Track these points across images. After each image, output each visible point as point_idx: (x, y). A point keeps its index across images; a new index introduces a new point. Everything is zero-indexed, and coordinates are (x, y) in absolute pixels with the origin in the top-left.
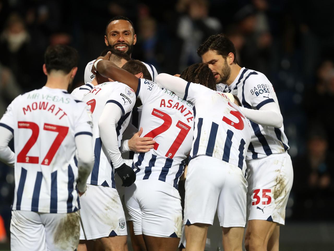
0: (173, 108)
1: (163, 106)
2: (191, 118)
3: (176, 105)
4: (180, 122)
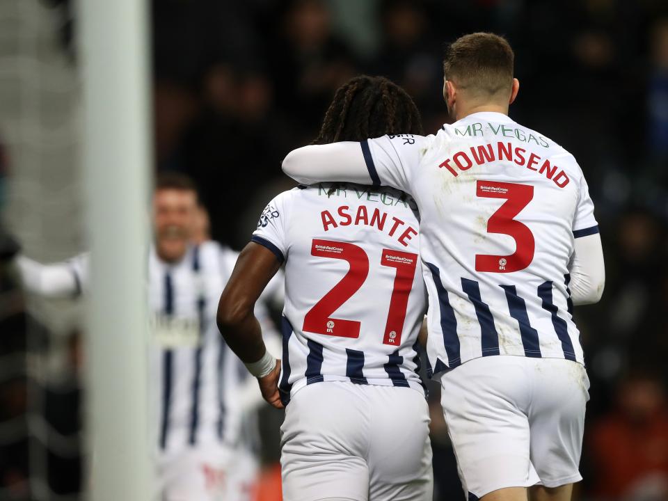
0: (357, 223)
1: (330, 226)
2: (406, 234)
3: (362, 214)
4: (386, 252)
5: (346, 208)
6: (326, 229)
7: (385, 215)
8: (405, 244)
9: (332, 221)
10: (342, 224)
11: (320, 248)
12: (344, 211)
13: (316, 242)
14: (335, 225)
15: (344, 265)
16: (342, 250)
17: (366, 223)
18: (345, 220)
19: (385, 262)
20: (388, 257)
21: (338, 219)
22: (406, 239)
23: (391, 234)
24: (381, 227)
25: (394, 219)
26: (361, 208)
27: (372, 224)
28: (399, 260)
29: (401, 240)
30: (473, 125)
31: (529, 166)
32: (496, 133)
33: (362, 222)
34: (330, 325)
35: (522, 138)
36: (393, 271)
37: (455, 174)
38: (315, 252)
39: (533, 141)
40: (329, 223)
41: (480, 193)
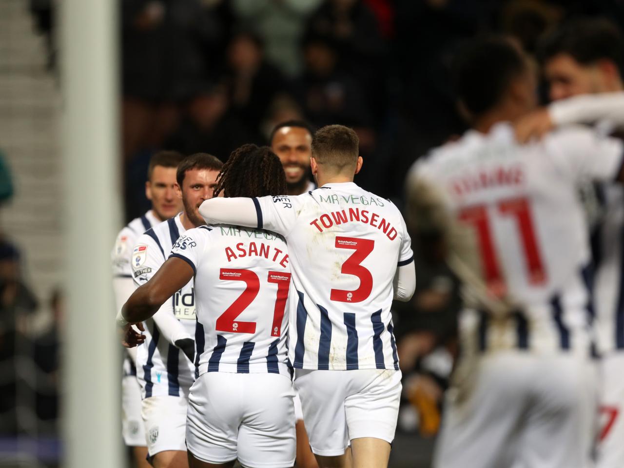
0: (250, 255)
1: (232, 258)
2: (285, 259)
3: (253, 249)
4: (271, 273)
5: (242, 244)
6: (229, 260)
7: (268, 247)
8: (285, 266)
9: (233, 255)
10: (240, 256)
11: (226, 274)
12: (241, 247)
13: (222, 270)
14: (236, 257)
15: (243, 285)
16: (240, 274)
17: (256, 254)
18: (242, 253)
19: (270, 280)
20: (272, 276)
21: (237, 253)
22: (285, 263)
23: (274, 260)
24: (266, 256)
25: (276, 249)
26: (251, 244)
27: (261, 255)
28: (280, 278)
29: (282, 263)
30: (332, 196)
31: (371, 224)
32: (347, 202)
33: (253, 254)
34: (235, 326)
35: (365, 202)
36: (275, 286)
37: (321, 230)
38: (222, 277)
39: (373, 203)
40: (231, 256)
41: (338, 245)
